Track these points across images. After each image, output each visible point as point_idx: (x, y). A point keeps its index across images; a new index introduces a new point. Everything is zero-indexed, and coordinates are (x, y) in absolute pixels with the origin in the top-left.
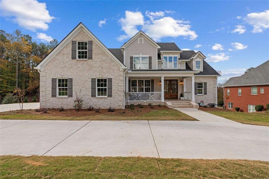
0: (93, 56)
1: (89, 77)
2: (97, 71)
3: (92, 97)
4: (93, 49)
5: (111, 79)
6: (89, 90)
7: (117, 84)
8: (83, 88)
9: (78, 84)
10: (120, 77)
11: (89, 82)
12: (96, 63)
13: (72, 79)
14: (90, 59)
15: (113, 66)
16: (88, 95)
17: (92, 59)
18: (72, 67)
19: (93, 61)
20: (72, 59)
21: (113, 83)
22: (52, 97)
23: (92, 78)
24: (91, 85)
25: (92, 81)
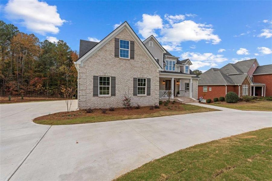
0: (135, 56)
1: (131, 76)
2: (138, 71)
3: (134, 95)
4: (135, 49)
5: (150, 79)
6: (131, 89)
7: (154, 83)
8: (125, 86)
9: (121, 82)
10: (156, 78)
11: (132, 81)
12: (137, 63)
13: (115, 77)
14: (132, 59)
15: (151, 67)
16: (131, 94)
17: (134, 59)
18: (115, 66)
19: (135, 61)
20: (115, 57)
21: (151, 83)
22: (93, 96)
23: (134, 77)
24: (133, 84)
25: (134, 81)
